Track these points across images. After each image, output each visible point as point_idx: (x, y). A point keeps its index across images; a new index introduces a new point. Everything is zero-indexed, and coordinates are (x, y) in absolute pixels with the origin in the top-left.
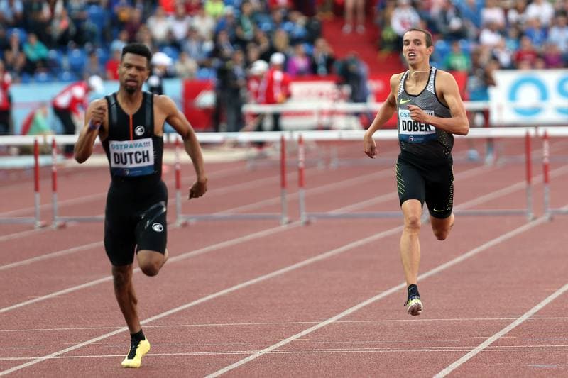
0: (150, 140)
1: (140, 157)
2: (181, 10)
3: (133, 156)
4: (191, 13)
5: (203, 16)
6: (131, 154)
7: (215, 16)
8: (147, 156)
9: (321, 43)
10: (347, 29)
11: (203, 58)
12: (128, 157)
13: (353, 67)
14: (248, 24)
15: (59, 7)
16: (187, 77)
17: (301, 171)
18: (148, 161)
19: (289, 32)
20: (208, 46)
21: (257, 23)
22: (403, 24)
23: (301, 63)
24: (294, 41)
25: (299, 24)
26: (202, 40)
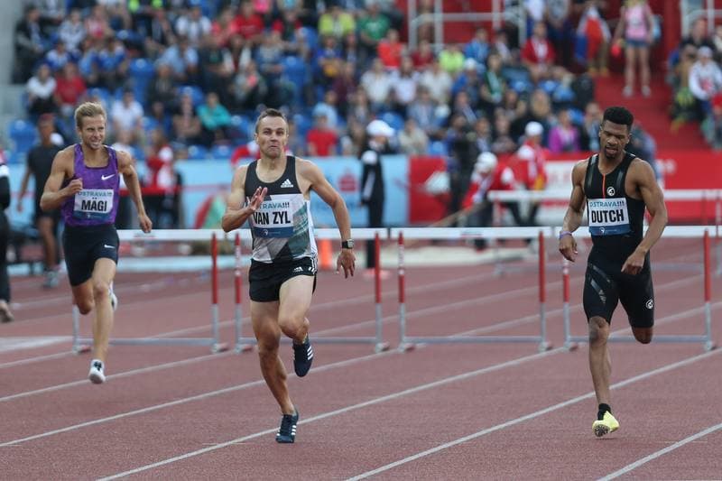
0: (624, 199)
1: (614, 216)
2: (407, 64)
3: (608, 214)
4: (421, 68)
5: (436, 72)
6: (605, 212)
7: (452, 73)
8: (622, 215)
9: (593, 108)
10: (628, 91)
11: (435, 128)
12: (603, 215)
13: (637, 142)
14: (495, 82)
15: (245, 58)
16: (414, 153)
17: (565, 278)
18: (623, 220)
19: (551, 94)
20: (443, 111)
21: (509, 83)
22: (703, 84)
23: (567, 135)
24: (558, 106)
25: (563, 83)
26: (435, 104)
